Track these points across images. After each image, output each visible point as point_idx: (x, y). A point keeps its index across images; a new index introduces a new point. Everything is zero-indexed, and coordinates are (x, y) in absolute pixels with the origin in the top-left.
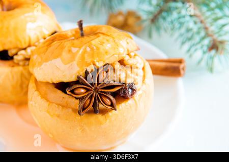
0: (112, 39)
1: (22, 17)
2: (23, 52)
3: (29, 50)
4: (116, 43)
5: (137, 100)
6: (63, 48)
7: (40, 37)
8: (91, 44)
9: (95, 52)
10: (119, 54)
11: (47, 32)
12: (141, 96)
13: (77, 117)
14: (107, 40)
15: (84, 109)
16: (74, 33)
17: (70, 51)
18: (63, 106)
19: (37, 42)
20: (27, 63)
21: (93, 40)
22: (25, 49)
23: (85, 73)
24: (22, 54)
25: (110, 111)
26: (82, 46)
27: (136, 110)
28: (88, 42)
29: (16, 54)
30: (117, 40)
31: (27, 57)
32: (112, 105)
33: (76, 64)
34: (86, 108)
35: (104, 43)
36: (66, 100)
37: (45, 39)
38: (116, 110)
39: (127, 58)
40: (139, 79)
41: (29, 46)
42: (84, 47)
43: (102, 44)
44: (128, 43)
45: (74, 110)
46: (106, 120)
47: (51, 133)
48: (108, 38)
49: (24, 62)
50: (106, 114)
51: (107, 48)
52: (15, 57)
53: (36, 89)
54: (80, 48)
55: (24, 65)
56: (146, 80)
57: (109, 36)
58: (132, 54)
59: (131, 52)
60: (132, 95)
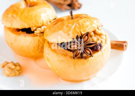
0: (89, 20)
1: (39, 10)
2: (39, 29)
3: (43, 28)
4: (92, 22)
5: (103, 52)
6: (64, 25)
7: (48, 21)
8: (79, 22)
9: (81, 26)
10: (94, 27)
11: (52, 18)
12: (105, 49)
13: (72, 61)
14: (87, 20)
15: (76, 56)
16: (67, 18)
17: (67, 26)
18: (65, 55)
19: (46, 24)
20: (42, 34)
21: (79, 20)
22: (40, 27)
23: (77, 37)
24: (39, 30)
25: (89, 57)
26: (74, 23)
27: (103, 57)
28: (77, 21)
29: (36, 30)
30: (92, 20)
31: (42, 31)
32: (90, 54)
33: (71, 33)
34: (77, 56)
35: (85, 21)
36: (65, 52)
37: (50, 22)
38: (92, 57)
39: (97, 30)
40: (104, 41)
41: (43, 25)
42: (75, 24)
43: (85, 22)
44: (97, 22)
45: (71, 57)
46: (87, 62)
47: (57, 70)
48: (87, 19)
49: (40, 34)
50: (87, 59)
51: (87, 24)
52: (35, 32)
53: (49, 47)
54: (73, 24)
55: (40, 36)
56: (107, 41)
57: (87, 18)
58: (99, 28)
59: (99, 27)
60: (100, 49)
